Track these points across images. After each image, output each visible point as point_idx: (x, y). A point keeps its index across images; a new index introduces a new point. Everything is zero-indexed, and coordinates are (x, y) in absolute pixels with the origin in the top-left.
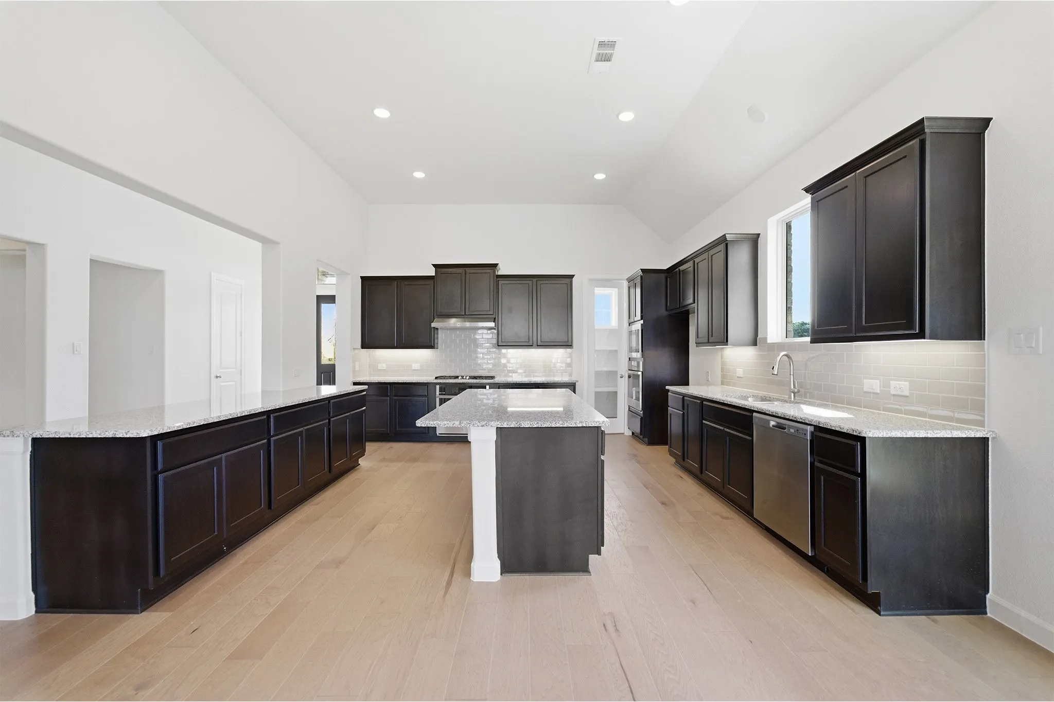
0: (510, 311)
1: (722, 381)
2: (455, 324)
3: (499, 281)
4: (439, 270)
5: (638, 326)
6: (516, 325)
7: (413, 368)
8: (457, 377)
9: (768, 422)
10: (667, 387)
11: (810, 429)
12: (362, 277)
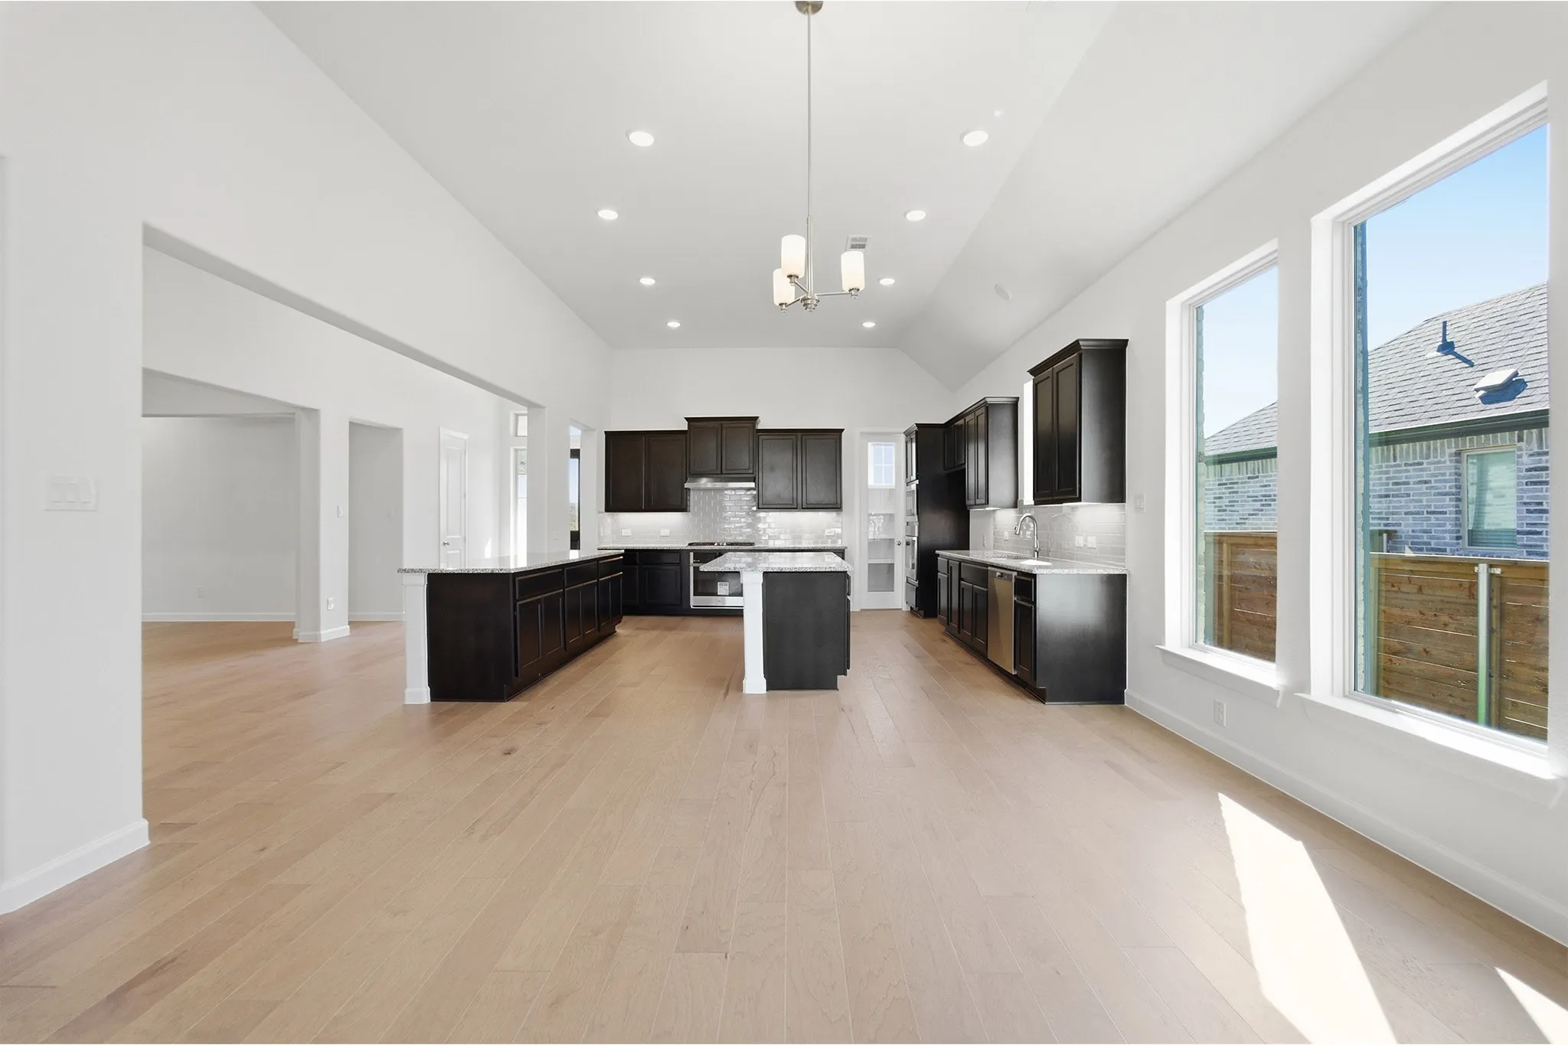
0: (772, 469)
1: (994, 545)
2: (705, 484)
3: (760, 437)
4: (691, 424)
5: (914, 487)
6: (777, 484)
7: (662, 535)
8: (713, 544)
9: (995, 572)
10: (937, 552)
11: (1015, 574)
12: (606, 432)
